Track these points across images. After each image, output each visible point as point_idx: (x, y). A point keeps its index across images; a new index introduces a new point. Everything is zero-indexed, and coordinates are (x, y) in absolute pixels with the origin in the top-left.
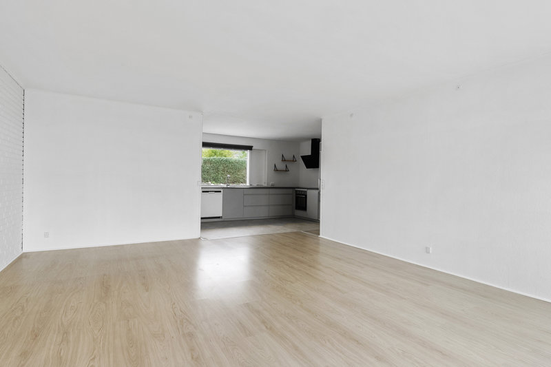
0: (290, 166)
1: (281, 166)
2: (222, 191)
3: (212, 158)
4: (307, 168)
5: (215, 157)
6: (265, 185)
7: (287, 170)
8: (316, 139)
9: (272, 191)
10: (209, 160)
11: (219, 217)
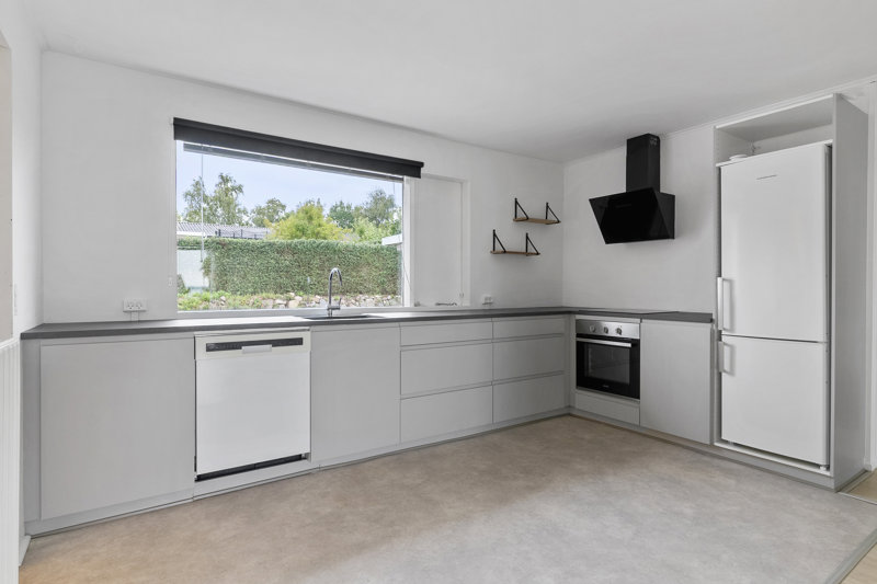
0: (540, 238)
1: (512, 238)
2: (306, 336)
3: (296, 240)
4: (607, 242)
5: (303, 239)
6: (465, 304)
7: (528, 252)
8: (647, 137)
9: (502, 327)
10: (289, 245)
11: (299, 458)
